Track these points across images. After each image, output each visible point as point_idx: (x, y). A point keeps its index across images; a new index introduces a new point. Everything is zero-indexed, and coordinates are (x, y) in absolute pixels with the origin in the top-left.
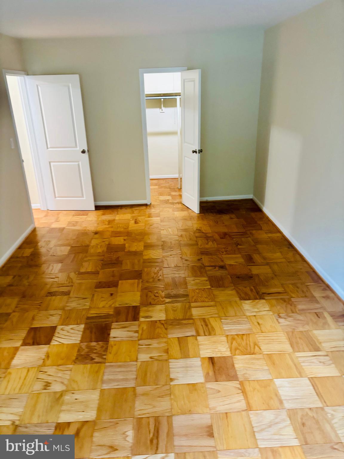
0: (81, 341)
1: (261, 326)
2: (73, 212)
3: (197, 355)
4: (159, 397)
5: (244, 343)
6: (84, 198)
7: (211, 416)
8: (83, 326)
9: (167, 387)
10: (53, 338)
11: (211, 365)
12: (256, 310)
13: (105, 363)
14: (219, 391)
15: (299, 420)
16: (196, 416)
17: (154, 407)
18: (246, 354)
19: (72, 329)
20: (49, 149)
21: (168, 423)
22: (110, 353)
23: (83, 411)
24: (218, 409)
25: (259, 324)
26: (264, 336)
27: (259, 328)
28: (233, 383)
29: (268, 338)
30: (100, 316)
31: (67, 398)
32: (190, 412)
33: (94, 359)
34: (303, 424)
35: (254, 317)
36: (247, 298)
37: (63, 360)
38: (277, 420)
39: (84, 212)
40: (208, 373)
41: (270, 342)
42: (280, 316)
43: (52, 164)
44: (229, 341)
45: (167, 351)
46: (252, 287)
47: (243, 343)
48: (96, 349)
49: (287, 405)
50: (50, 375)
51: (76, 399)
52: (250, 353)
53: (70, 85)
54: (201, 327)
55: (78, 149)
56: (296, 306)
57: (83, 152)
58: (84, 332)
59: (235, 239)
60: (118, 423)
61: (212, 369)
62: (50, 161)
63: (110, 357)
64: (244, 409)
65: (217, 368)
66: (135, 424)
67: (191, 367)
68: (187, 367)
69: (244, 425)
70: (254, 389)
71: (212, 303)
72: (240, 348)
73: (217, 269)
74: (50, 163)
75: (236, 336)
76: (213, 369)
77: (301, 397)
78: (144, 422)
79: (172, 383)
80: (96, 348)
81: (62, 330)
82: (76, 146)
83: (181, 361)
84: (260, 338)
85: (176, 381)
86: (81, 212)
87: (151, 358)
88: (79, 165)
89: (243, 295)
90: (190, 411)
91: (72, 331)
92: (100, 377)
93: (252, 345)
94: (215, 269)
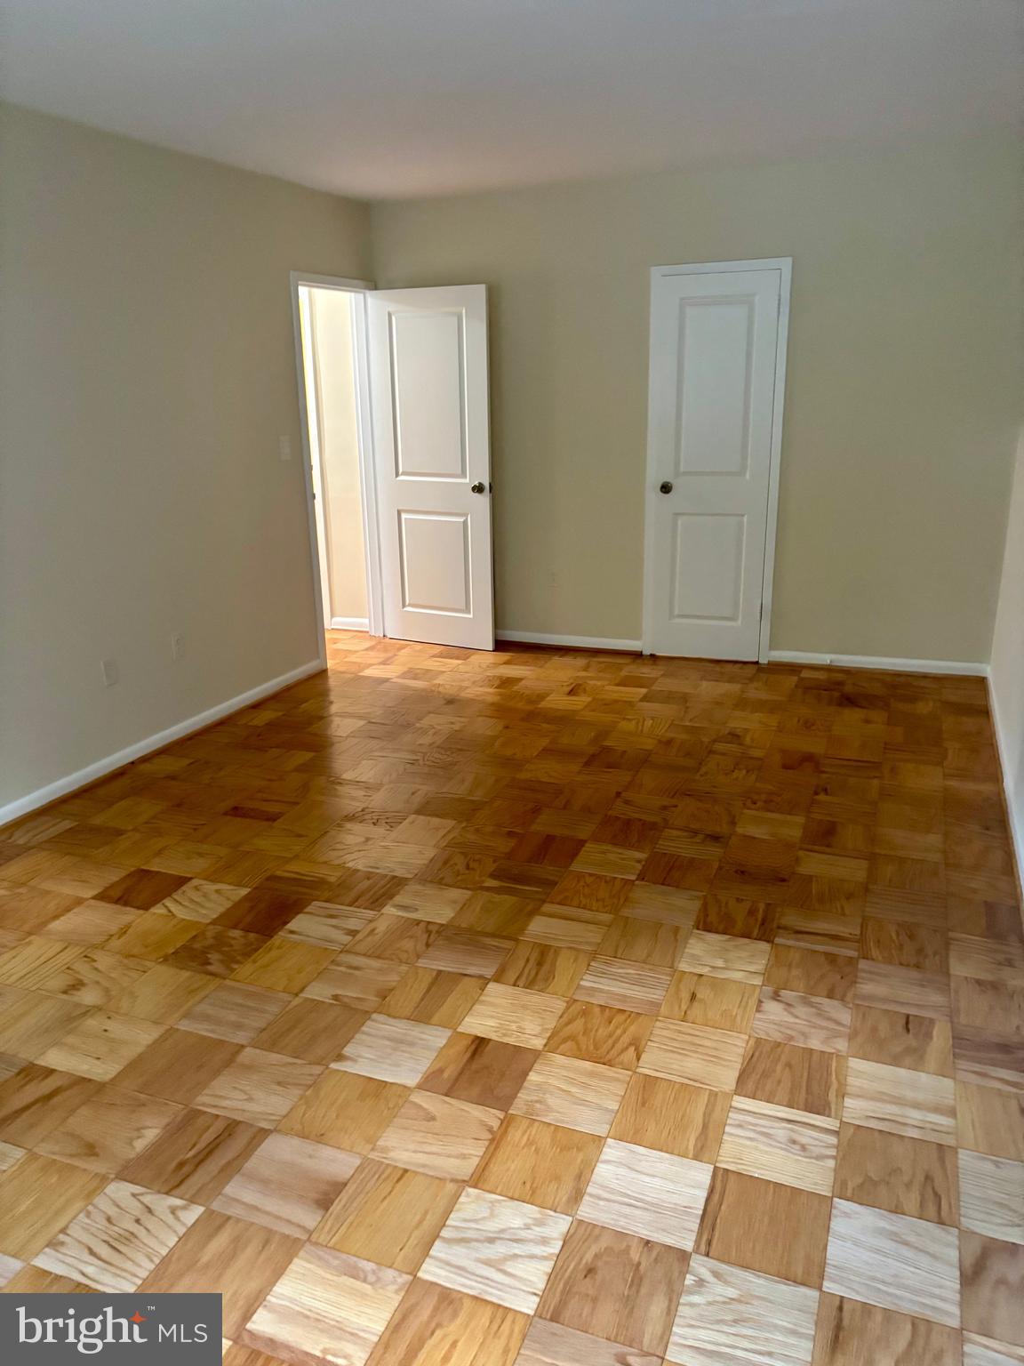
0: (214, 922)
1: (696, 1004)
2: (438, 650)
3: (451, 1023)
4: (279, 1084)
5: (603, 1032)
6: (471, 616)
7: (361, 1164)
8: (244, 892)
9: (317, 1070)
10: (164, 901)
11: (468, 1055)
12: (720, 963)
13: (225, 979)
14: (433, 1119)
15: (589, 1257)
16: (327, 1152)
17: (250, 1099)
18: (587, 1058)
19: (217, 891)
20: (401, 478)
21: (249, 1143)
22: (254, 962)
23: (99, 1058)
24: (392, 1154)
25: (693, 997)
26: (680, 1032)
27: (684, 1007)
28: (486, 1111)
29: (689, 1038)
30: (300, 880)
31: (92, 1023)
32: (320, 1138)
33: (210, 964)
34: (590, 1271)
35: (696, 978)
36: (721, 927)
37: (146, 947)
38: (524, 1234)
39: (464, 652)
40: (441, 1071)
41: (683, 1049)
42: (779, 996)
43: (404, 516)
44: (565, 1016)
45: (383, 995)
46: (762, 906)
47: (600, 1031)
48: (231, 946)
49: (586, 1211)
50: (96, 969)
51: (106, 1031)
52: (601, 1058)
53: (464, 311)
54: (522, 963)
55: (467, 480)
56: (856, 982)
57: (478, 489)
58: (237, 905)
59: (824, 776)
60: (144, 1105)
61: (461, 1065)
62: (400, 508)
63: (246, 969)
64: (460, 1178)
65: (474, 1066)
66: (179, 1119)
67: (412, 1044)
68: (401, 1042)
69: (426, 1213)
70: (530, 1143)
71: (606, 917)
72: (581, 1038)
73: (699, 838)
74: (399, 513)
75: (597, 1010)
76: (466, 1065)
77: (646, 1206)
78: (200, 1121)
79: (333, 1066)
80: (233, 942)
81: (196, 888)
82: (463, 474)
83: (399, 1025)
84: (665, 1033)
85: (349, 1063)
86: (456, 652)
87: (336, 997)
88: (465, 523)
89: (713, 918)
90: (322, 1135)
91: (214, 896)
92: (190, 1004)
93: (625, 1040)
94: (694, 840)
